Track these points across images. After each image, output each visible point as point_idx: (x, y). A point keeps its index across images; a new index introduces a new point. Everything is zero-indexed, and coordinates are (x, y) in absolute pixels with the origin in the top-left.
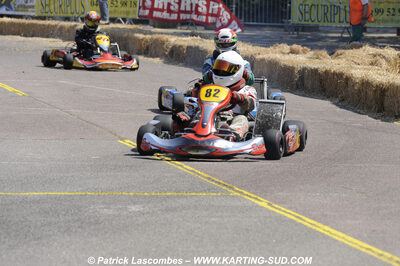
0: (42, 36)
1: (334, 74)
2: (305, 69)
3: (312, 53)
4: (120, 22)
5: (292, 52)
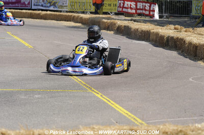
0: (65, 21)
2: (169, 37)
3: (185, 29)
4: (109, 14)
5: (175, 29)
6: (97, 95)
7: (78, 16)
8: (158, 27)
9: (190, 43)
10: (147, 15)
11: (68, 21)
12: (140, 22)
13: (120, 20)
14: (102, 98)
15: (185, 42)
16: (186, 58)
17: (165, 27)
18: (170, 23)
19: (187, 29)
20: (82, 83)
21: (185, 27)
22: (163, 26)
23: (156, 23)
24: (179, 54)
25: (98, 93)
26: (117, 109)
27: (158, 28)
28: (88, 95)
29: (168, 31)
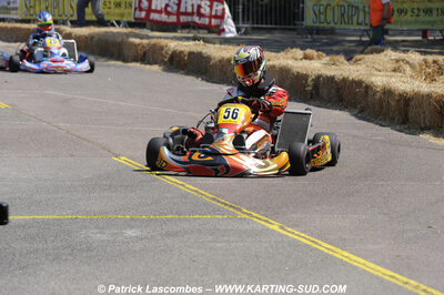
1: (353, 81)
3: (328, 59)
5: (306, 58)
19: (333, 57)
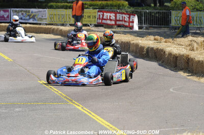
0: (45, 33)
2: (149, 47)
3: (165, 40)
4: (89, 26)
5: (155, 39)
6: (78, 107)
7: (58, 29)
8: (138, 38)
9: (170, 54)
10: (126, 27)
11: (47, 34)
12: (120, 33)
13: (100, 31)
14: (82, 110)
15: (165, 52)
16: (167, 68)
17: (145, 38)
18: (150, 34)
19: (167, 39)
20: (62, 95)
21: (165, 38)
22: (143, 37)
23: (136, 34)
24: (160, 65)
25: (78, 105)
26: (98, 121)
27: (137, 40)
28: (68, 107)
29: (148, 42)
